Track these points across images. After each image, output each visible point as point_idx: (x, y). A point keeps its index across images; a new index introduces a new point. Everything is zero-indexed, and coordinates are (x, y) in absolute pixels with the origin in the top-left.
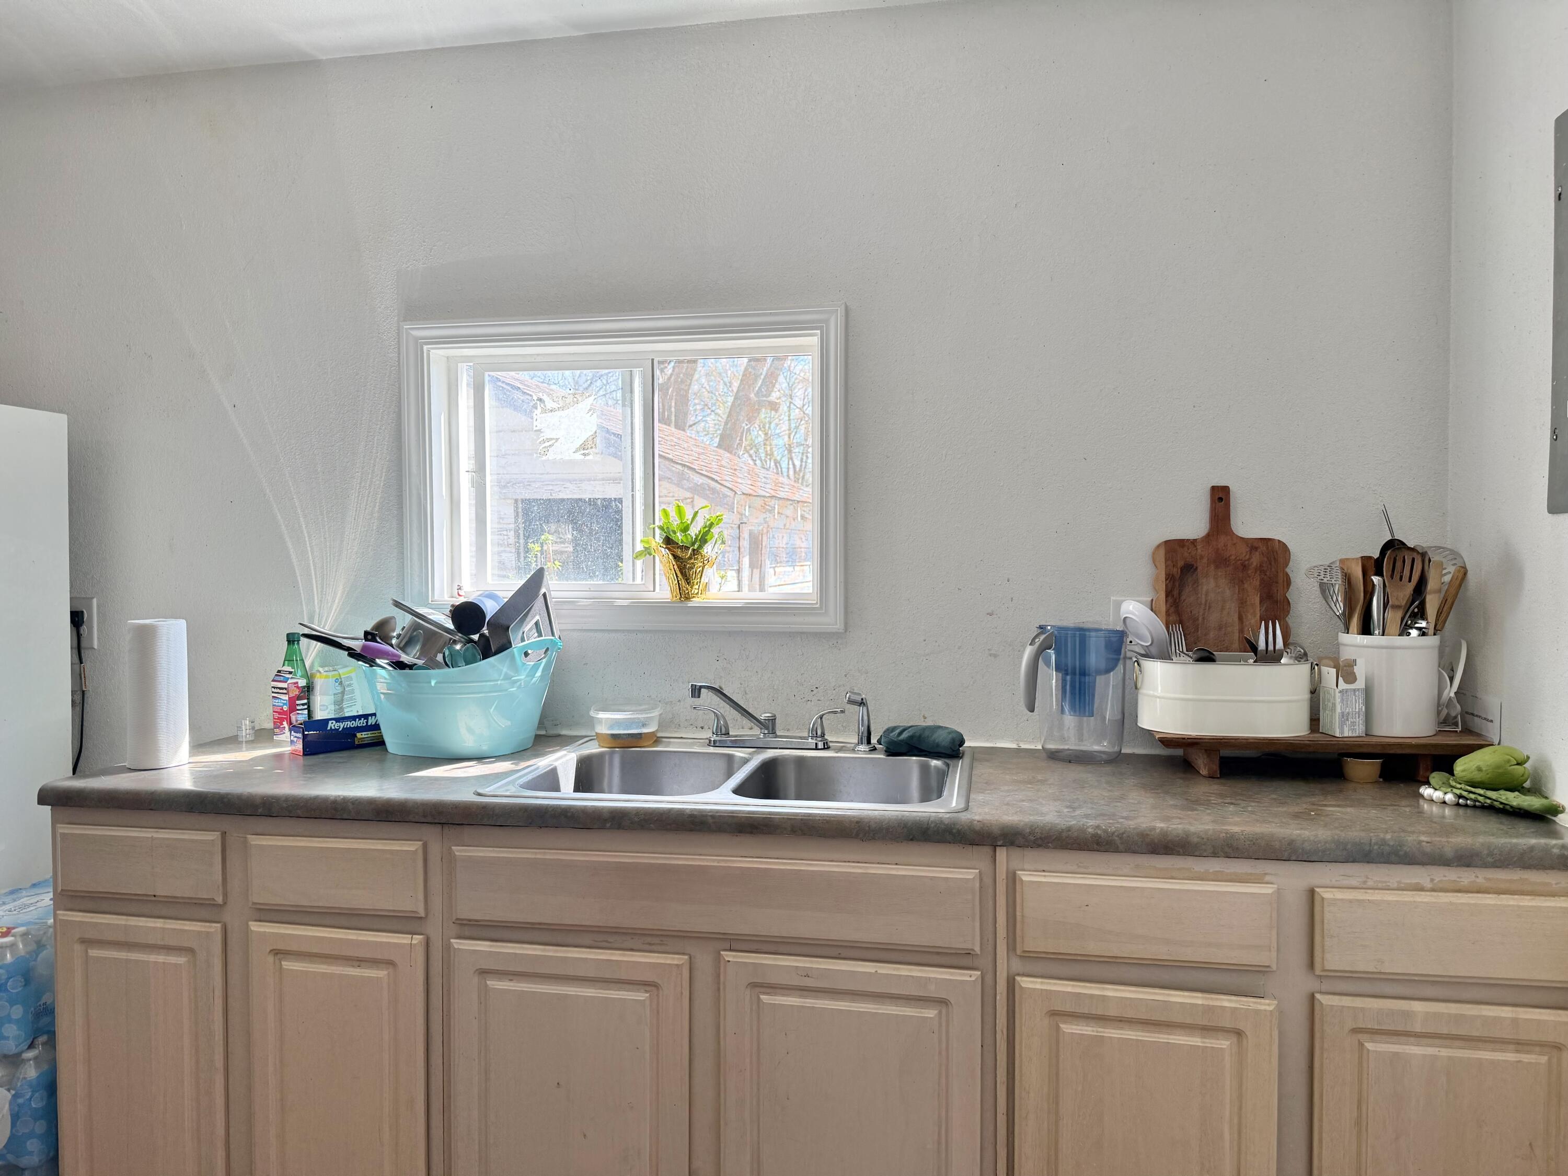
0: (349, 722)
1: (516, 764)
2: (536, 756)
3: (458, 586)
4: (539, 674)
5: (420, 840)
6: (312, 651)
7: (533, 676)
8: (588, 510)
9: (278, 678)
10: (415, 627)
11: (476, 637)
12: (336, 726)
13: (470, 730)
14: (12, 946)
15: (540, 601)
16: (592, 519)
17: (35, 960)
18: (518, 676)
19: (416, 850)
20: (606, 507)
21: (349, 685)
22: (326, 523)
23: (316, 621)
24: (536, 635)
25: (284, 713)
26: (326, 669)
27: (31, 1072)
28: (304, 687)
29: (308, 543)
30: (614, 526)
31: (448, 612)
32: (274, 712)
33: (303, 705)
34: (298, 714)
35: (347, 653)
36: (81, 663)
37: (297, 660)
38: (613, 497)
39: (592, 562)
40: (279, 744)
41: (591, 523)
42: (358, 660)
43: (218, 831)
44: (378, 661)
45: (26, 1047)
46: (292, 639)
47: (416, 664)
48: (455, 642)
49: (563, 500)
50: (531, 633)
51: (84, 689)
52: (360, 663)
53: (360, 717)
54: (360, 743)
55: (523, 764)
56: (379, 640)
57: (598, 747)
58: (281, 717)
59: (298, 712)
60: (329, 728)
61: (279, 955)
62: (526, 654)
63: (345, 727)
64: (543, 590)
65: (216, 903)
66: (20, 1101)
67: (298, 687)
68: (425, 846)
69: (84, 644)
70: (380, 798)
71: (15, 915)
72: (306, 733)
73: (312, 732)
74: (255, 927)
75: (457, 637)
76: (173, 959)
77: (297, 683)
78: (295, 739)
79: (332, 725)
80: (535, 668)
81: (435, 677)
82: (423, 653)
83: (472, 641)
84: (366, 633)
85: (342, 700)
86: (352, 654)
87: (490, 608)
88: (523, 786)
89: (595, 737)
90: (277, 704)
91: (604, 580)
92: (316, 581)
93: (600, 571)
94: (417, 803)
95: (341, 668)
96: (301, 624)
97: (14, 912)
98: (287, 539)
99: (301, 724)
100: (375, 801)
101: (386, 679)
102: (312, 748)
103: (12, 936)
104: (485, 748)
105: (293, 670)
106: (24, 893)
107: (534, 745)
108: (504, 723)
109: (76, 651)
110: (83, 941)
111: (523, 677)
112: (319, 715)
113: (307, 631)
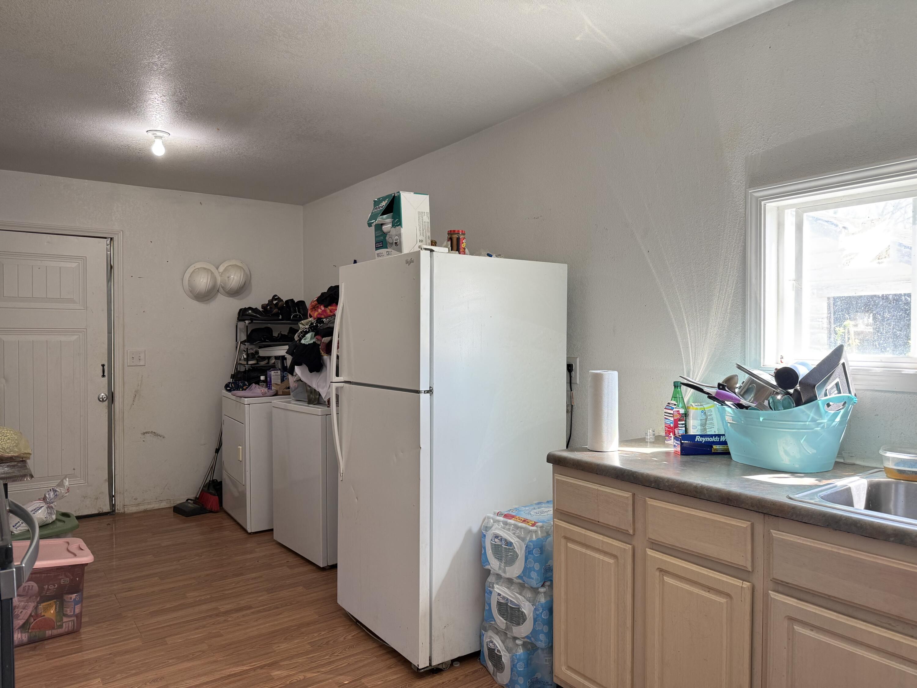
0: (708, 438)
1: (820, 481)
2: (835, 477)
3: (781, 356)
4: (838, 419)
5: (749, 521)
6: (688, 394)
7: (834, 421)
8: (881, 303)
9: (667, 407)
10: (751, 382)
11: (791, 391)
12: (701, 439)
13: (786, 452)
14: (536, 532)
15: (840, 368)
16: (884, 309)
17: (546, 541)
18: (822, 420)
19: (747, 527)
20: (897, 300)
21: (710, 415)
22: (698, 317)
23: (691, 375)
24: (836, 392)
25: (671, 428)
26: (696, 404)
27: (542, 599)
28: (683, 414)
29: (687, 328)
30: (904, 315)
31: (773, 373)
32: (665, 427)
33: (682, 424)
34: (679, 429)
35: (707, 395)
36: (571, 391)
37: (679, 398)
38: (902, 292)
39: (884, 340)
40: (668, 446)
41: (884, 313)
42: (714, 401)
43: (631, 492)
44: (726, 402)
45: (541, 586)
46: (677, 385)
47: (750, 406)
48: (778, 393)
49: (861, 297)
50: (832, 391)
51: (572, 404)
52: (715, 402)
53: (715, 436)
54: (715, 452)
55: (825, 482)
56: (727, 389)
57: (886, 477)
58: (670, 430)
59: (679, 428)
60: (696, 440)
61: (662, 572)
62: (828, 405)
63: (706, 441)
64: (842, 362)
65: (629, 533)
66: (538, 613)
67: (679, 414)
68: (752, 526)
69: (573, 381)
70: (723, 489)
71: (538, 515)
72: (682, 442)
73: (686, 442)
74: (650, 552)
75: (779, 390)
76: (607, 559)
77: (679, 411)
78: (676, 445)
79: (698, 439)
80: (835, 415)
81: (762, 416)
82: (756, 399)
83: (789, 393)
84: (719, 385)
85: (706, 424)
86: (710, 397)
87: (802, 372)
88: (825, 498)
89: (884, 470)
90: (667, 422)
91: (894, 354)
92: (692, 351)
93: (890, 348)
94: (747, 497)
95: (705, 404)
96: (681, 377)
97: (538, 514)
98: (676, 326)
99: (680, 436)
100: (720, 491)
101: (731, 414)
102: (686, 451)
103: (536, 527)
104: (797, 466)
105: (676, 403)
106: (543, 505)
107: (833, 469)
108: (811, 451)
109: (569, 384)
110: (565, 538)
111: (825, 421)
112: (692, 432)
113: (685, 382)
